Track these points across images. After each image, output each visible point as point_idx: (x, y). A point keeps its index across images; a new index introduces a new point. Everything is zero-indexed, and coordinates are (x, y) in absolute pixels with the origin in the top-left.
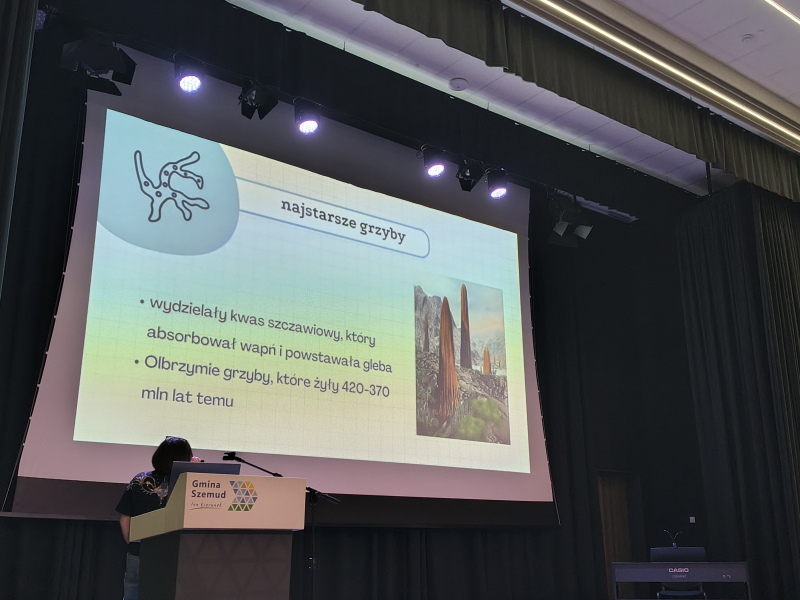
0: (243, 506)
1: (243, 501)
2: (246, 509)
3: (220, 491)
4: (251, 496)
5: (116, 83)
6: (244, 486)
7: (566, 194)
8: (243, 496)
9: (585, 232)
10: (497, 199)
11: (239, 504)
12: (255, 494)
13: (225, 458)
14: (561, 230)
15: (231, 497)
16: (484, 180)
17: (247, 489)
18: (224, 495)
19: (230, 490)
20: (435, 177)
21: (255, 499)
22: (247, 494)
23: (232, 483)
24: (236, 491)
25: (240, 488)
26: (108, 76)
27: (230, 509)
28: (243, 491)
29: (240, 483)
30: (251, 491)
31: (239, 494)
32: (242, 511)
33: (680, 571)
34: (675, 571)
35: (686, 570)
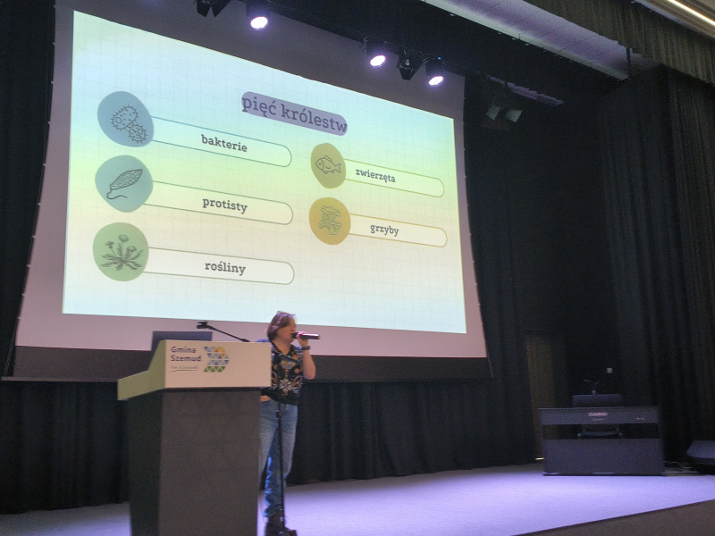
1: (216, 364)
2: (220, 371)
3: (196, 355)
4: (223, 359)
6: (217, 351)
7: (498, 80)
8: (216, 359)
9: (515, 115)
10: (435, 87)
11: (213, 366)
12: (227, 357)
13: (199, 327)
14: (493, 114)
15: (206, 361)
16: (423, 69)
17: (220, 353)
18: (199, 359)
19: (204, 354)
20: (377, 67)
21: (227, 361)
23: (206, 348)
24: (209, 355)
25: (213, 353)
28: (216, 355)
29: (213, 348)
30: (223, 355)
31: (213, 357)
32: (216, 372)
33: (599, 414)
34: (595, 414)
35: (605, 414)
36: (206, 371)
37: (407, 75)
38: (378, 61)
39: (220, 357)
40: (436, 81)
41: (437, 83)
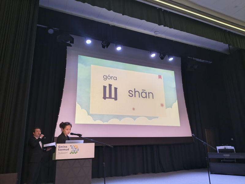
1: (74, 151)
2: (76, 153)
3: (67, 148)
4: (77, 149)
7: (190, 58)
8: (74, 149)
9: (196, 67)
11: (73, 152)
12: (78, 149)
17: (76, 147)
19: (70, 148)
21: (78, 150)
23: (71, 146)
24: (72, 148)
25: (73, 147)
28: (74, 148)
30: (77, 148)
32: (74, 154)
33: (227, 155)
34: (225, 155)
35: (229, 155)
36: (70, 153)
37: (162, 58)
38: (153, 55)
39: (76, 149)
40: (171, 59)
41: (171, 60)
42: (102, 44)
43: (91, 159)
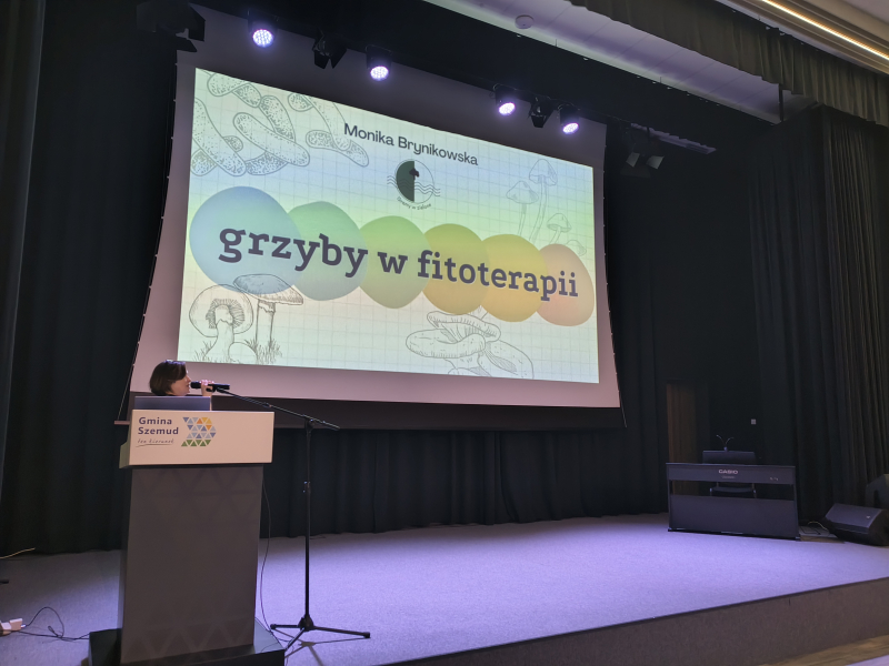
0: (199, 442)
1: (199, 436)
2: (203, 445)
3: (172, 427)
4: (208, 432)
5: (193, 41)
6: (200, 422)
7: (639, 127)
8: (199, 432)
9: (657, 162)
10: (570, 135)
11: (194, 439)
12: (213, 429)
14: (632, 161)
15: (185, 433)
16: (556, 115)
17: (204, 424)
18: (176, 431)
19: (183, 426)
20: (507, 116)
21: (213, 434)
22: (204, 429)
23: (186, 419)
24: (190, 427)
25: (195, 424)
26: (185, 34)
27: (184, 445)
28: (199, 427)
29: (195, 419)
30: (209, 427)
31: (195, 429)
32: (198, 446)
33: (730, 472)
34: (725, 472)
35: (735, 472)
37: (539, 123)
38: (507, 109)
40: (571, 128)
41: (572, 131)
42: (316, 52)
43: (262, 469)
